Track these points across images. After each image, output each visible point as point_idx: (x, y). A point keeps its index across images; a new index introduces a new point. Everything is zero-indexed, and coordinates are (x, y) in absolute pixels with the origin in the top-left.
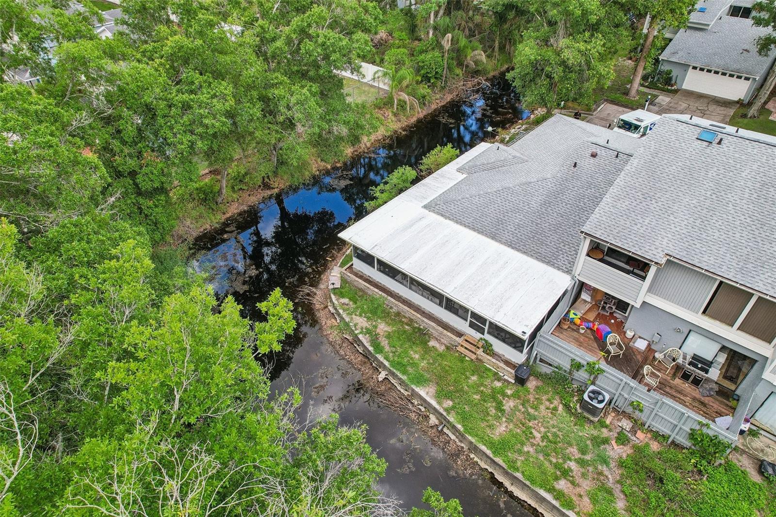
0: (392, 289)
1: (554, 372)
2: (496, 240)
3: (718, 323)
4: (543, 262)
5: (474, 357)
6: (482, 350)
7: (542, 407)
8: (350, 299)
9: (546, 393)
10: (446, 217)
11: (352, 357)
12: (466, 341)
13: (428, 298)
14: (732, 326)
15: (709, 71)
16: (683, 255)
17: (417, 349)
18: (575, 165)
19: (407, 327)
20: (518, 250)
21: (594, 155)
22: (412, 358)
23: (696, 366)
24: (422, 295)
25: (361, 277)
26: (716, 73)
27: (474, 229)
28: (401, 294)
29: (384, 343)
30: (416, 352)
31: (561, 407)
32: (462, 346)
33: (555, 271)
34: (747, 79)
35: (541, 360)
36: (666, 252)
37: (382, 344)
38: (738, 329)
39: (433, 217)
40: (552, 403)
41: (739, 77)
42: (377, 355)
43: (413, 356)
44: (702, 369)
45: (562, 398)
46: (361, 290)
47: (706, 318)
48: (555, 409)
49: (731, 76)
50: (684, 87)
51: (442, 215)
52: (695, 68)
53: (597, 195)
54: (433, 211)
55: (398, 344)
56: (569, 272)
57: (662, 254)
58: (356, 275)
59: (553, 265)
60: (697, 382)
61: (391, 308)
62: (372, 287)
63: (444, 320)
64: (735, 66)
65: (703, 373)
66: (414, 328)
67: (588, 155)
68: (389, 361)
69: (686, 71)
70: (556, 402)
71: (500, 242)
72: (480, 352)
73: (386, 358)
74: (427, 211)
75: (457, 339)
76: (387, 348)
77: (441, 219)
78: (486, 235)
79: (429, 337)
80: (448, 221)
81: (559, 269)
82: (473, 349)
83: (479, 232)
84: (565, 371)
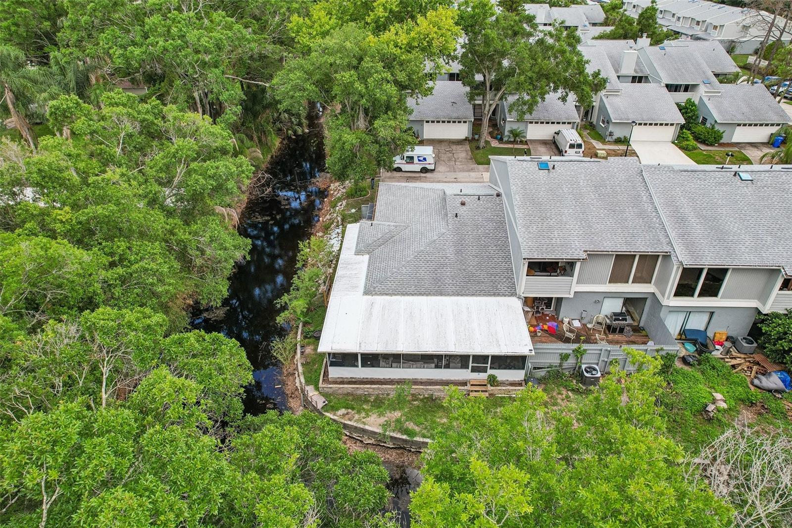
0: (382, 377)
1: (548, 372)
2: (445, 295)
3: (619, 285)
4: (491, 295)
5: (487, 394)
6: (489, 385)
7: (559, 401)
8: (347, 408)
9: (553, 390)
10: (391, 295)
11: (388, 456)
12: (472, 385)
13: (424, 368)
14: (627, 282)
15: (438, 122)
16: (592, 248)
17: (440, 414)
18: (456, 216)
19: (415, 403)
20: (467, 295)
21: (463, 204)
22: (443, 424)
23: (618, 320)
24: (416, 368)
25: (342, 383)
26: (444, 122)
27: (421, 294)
28: (392, 377)
29: (411, 425)
30: (441, 417)
31: (570, 393)
32: (472, 391)
33: (503, 298)
34: (465, 122)
35: (535, 368)
36: (583, 249)
37: (410, 428)
38: (633, 282)
39: (380, 300)
40: (562, 394)
41: (459, 122)
42: (415, 439)
43: (442, 422)
44: (623, 320)
45: (566, 387)
46: (348, 394)
47: (612, 285)
48: (568, 397)
49: (454, 122)
50: (425, 137)
51: (387, 294)
52: (428, 122)
53: (487, 231)
54: (376, 294)
55: (422, 419)
56: (514, 294)
57: (582, 252)
58: (335, 383)
59: (499, 295)
60: (622, 330)
61: (388, 395)
62: (362, 386)
63: (444, 379)
64: (455, 115)
65: (624, 322)
66: (422, 400)
67: (459, 205)
68: (428, 437)
69: (422, 125)
70: (564, 392)
71: (448, 295)
72: (489, 388)
73: (424, 436)
74: (370, 297)
75: (466, 388)
76: (417, 429)
77: (388, 297)
78: (434, 295)
79: (440, 400)
80: (394, 297)
81: (505, 296)
82: (483, 388)
83: (427, 295)
84: (556, 366)
